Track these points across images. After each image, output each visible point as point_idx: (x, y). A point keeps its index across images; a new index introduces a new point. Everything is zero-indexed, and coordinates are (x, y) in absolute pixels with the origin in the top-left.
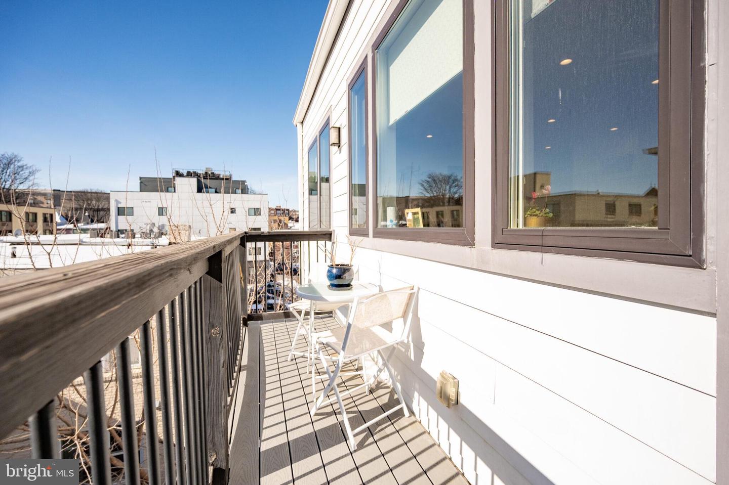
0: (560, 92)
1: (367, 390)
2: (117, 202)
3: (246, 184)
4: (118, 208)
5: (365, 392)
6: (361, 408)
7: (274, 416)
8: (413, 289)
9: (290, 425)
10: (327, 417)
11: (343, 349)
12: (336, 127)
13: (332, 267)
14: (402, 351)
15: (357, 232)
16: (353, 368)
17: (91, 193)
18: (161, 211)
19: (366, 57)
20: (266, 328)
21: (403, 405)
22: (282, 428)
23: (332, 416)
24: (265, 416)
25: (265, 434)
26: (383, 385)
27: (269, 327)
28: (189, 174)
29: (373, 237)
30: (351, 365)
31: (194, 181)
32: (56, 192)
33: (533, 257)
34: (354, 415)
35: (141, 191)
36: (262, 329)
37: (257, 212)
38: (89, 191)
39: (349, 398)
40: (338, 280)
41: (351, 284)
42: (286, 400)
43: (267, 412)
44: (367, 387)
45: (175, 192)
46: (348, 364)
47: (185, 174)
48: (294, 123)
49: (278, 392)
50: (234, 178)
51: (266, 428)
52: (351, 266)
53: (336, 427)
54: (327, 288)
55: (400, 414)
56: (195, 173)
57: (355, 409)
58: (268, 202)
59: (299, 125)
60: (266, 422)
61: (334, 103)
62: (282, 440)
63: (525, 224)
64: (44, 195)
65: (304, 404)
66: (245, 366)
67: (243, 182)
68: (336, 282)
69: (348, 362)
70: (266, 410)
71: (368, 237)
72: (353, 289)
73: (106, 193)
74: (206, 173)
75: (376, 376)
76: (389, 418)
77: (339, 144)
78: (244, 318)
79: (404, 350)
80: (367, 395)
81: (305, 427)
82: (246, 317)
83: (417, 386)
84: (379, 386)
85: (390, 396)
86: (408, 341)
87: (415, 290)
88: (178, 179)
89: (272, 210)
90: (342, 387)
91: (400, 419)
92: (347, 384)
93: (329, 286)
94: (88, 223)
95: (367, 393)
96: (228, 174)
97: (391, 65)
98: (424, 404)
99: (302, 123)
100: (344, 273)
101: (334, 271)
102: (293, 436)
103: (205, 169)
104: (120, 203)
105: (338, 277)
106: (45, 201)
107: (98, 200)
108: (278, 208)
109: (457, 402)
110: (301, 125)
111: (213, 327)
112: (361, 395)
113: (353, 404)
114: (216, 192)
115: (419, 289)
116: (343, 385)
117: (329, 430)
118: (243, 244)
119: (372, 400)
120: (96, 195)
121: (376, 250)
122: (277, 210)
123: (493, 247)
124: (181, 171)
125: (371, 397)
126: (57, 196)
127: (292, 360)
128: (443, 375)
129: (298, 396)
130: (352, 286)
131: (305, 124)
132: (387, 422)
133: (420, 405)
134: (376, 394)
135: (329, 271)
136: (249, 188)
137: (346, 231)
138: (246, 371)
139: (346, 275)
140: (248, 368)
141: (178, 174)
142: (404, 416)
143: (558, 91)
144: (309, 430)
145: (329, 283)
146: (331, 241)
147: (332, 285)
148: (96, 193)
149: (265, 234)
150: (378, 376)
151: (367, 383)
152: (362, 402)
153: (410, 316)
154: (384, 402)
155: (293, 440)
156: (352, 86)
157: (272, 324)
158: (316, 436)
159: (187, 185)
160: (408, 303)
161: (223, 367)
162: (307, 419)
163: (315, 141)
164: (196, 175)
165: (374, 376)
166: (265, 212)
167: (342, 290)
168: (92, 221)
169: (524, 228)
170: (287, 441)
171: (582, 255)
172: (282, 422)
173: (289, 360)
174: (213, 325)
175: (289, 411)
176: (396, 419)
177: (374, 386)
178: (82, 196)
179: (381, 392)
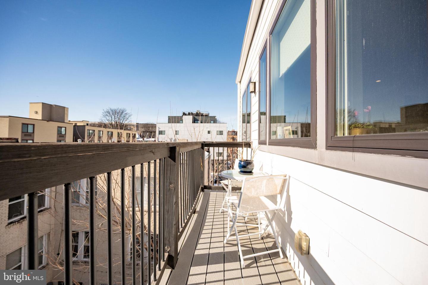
0: (364, 41)
1: (259, 236)
2: (159, 128)
3: (216, 118)
4: (159, 131)
5: (259, 238)
6: (254, 246)
7: (205, 239)
8: (286, 177)
9: (212, 245)
10: (233, 246)
11: (239, 207)
12: (253, 82)
13: (241, 161)
14: (281, 216)
15: (262, 143)
16: (255, 223)
17: (150, 124)
18: (177, 133)
19: (267, 40)
20: (213, 194)
21: (280, 250)
22: (207, 246)
23: (236, 247)
24: (201, 238)
25: (199, 247)
26: (271, 236)
27: (214, 194)
28: (189, 114)
29: (269, 145)
30: (255, 221)
31: (191, 117)
32: (137, 124)
33: (348, 155)
34: (249, 249)
35: (168, 123)
36: (211, 194)
37: (221, 133)
38: (149, 123)
39: (248, 239)
40: (244, 168)
41: (253, 171)
42: (213, 232)
43: (202, 236)
44: (260, 235)
45: (182, 123)
46: (253, 220)
47: (187, 114)
48: (236, 83)
49: (211, 227)
50: (210, 115)
51: (200, 244)
52: (253, 161)
53: (236, 252)
54: (238, 173)
55: (277, 255)
56: (192, 113)
57: (250, 246)
58: (227, 128)
59: (239, 84)
60: (201, 241)
61: (253, 69)
62: (206, 252)
63: (350, 134)
64: (133, 125)
65: (222, 237)
66: (197, 211)
67: (215, 117)
68: (243, 169)
69: (253, 219)
70: (202, 235)
71: (266, 145)
72: (253, 174)
73: (155, 124)
74: (197, 113)
75: (265, 229)
76: (269, 255)
77: (255, 92)
78: (202, 187)
79: (282, 215)
80: (259, 240)
81: (219, 248)
82: (203, 187)
83: (289, 240)
84: (268, 236)
85: (274, 243)
86: (285, 210)
87: (287, 177)
88: (184, 117)
89: (230, 132)
90: (246, 232)
91: (276, 258)
92: (249, 231)
93: (240, 172)
94: (148, 138)
95: (260, 239)
96: (207, 113)
97: (281, 42)
98: (292, 251)
99: (240, 82)
100: (248, 165)
101: (242, 163)
102: (212, 251)
103: (196, 111)
104: (160, 129)
105: (244, 167)
106: (133, 128)
107: (152, 127)
108: (233, 131)
109: (309, 253)
110: (240, 84)
111: (171, 184)
112: (256, 239)
113: (250, 243)
114: (201, 123)
115: (290, 177)
116: (247, 231)
117: (232, 253)
118: (203, 148)
119: (262, 243)
120: (151, 125)
121: (270, 153)
122: (233, 132)
123: (327, 149)
124: (186, 112)
125: (262, 241)
126: (138, 125)
127: (222, 212)
128: (299, 232)
129: (220, 231)
130: (253, 172)
131: (241, 82)
132: (268, 258)
133: (290, 252)
134: (265, 240)
135: (240, 163)
136: (217, 120)
137: (257, 142)
138: (197, 214)
139: (249, 166)
140: (199, 212)
141: (184, 114)
142: (280, 257)
143: (363, 40)
144: (221, 250)
145: (239, 170)
146: (250, 148)
147: (242, 172)
148: (152, 124)
149: (214, 143)
150: (266, 229)
151: (260, 233)
152: (256, 243)
153: (285, 194)
154: (269, 246)
155: (212, 253)
156: (261, 58)
157: (216, 192)
158: (224, 254)
159: (188, 119)
160: (283, 186)
161: (175, 204)
162: (221, 244)
163: (245, 92)
164: (192, 114)
165: (264, 229)
166: (225, 133)
167: (246, 175)
168: (150, 137)
169: (349, 136)
170: (208, 253)
171: (378, 153)
172: (208, 243)
173: (220, 212)
174: (171, 183)
175: (213, 238)
176: (274, 258)
177: (265, 235)
178: (146, 126)
179: (269, 240)
